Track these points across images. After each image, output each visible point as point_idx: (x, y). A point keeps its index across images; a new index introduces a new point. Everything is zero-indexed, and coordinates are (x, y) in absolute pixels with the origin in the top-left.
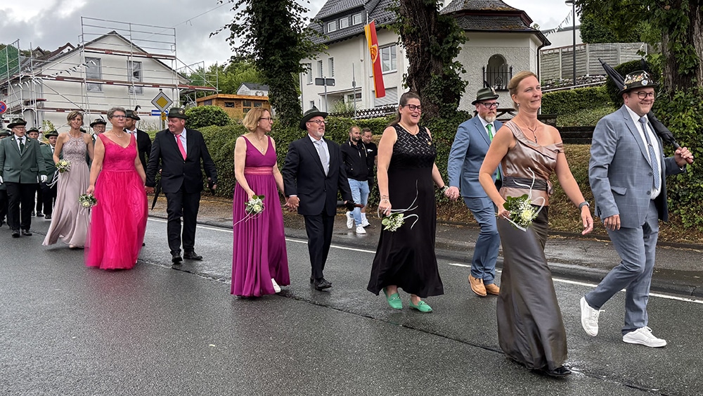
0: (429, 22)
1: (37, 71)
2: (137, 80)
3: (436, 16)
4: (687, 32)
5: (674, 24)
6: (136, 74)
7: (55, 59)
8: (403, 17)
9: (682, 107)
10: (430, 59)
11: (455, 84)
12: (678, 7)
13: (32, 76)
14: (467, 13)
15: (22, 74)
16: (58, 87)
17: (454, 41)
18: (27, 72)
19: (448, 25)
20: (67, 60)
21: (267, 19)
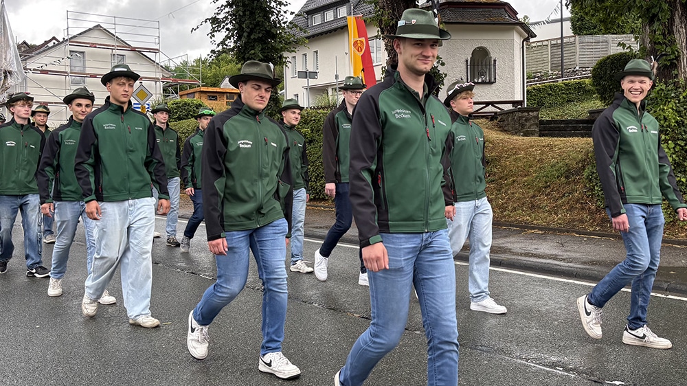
5: (654, 16)
7: (40, 53)
8: (382, 10)
14: (451, 5)
16: (43, 80)
20: (53, 53)
21: (248, 13)
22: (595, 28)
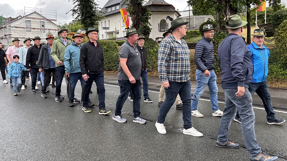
0: (139, 8)
1: (9, 25)
2: (43, 28)
3: (141, 7)
4: (224, 12)
5: (220, 9)
6: (43, 26)
7: (15, 21)
8: (130, 7)
9: (223, 37)
10: (139, 21)
11: (148, 29)
12: (221, 4)
13: (7, 26)
14: (153, 5)
15: (4, 26)
16: (16, 30)
17: (147, 15)
18: (6, 25)
19: (145, 10)
20: (20, 21)
21: (85, 8)
22: (200, 13)
